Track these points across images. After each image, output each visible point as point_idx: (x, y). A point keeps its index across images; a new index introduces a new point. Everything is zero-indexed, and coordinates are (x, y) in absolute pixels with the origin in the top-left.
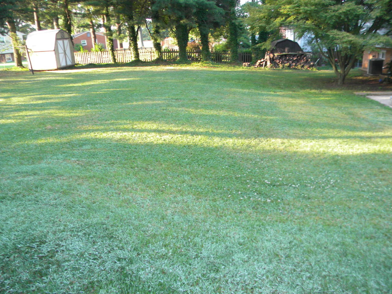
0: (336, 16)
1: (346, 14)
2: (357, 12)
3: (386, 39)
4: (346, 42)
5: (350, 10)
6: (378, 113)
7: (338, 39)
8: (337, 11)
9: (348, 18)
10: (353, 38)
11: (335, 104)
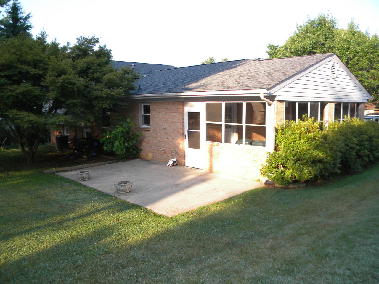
0: (13, 95)
1: (23, 94)
2: (35, 93)
3: (64, 119)
4: (27, 122)
5: (27, 90)
6: (68, 191)
7: (18, 119)
8: (14, 91)
9: (26, 98)
10: (34, 117)
11: (24, 187)
